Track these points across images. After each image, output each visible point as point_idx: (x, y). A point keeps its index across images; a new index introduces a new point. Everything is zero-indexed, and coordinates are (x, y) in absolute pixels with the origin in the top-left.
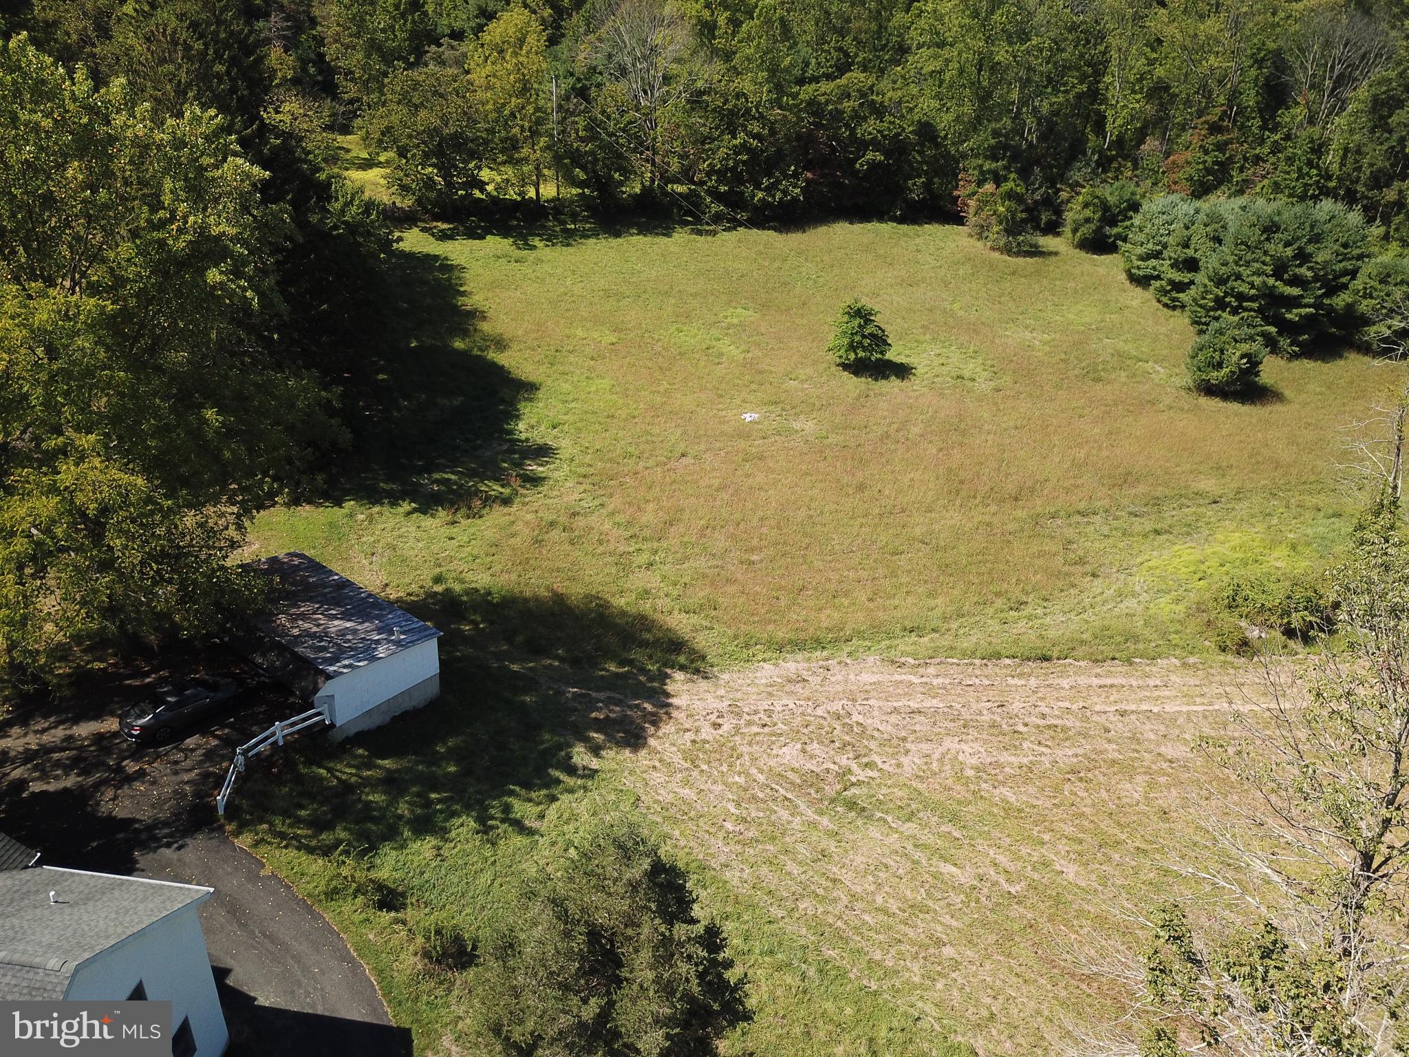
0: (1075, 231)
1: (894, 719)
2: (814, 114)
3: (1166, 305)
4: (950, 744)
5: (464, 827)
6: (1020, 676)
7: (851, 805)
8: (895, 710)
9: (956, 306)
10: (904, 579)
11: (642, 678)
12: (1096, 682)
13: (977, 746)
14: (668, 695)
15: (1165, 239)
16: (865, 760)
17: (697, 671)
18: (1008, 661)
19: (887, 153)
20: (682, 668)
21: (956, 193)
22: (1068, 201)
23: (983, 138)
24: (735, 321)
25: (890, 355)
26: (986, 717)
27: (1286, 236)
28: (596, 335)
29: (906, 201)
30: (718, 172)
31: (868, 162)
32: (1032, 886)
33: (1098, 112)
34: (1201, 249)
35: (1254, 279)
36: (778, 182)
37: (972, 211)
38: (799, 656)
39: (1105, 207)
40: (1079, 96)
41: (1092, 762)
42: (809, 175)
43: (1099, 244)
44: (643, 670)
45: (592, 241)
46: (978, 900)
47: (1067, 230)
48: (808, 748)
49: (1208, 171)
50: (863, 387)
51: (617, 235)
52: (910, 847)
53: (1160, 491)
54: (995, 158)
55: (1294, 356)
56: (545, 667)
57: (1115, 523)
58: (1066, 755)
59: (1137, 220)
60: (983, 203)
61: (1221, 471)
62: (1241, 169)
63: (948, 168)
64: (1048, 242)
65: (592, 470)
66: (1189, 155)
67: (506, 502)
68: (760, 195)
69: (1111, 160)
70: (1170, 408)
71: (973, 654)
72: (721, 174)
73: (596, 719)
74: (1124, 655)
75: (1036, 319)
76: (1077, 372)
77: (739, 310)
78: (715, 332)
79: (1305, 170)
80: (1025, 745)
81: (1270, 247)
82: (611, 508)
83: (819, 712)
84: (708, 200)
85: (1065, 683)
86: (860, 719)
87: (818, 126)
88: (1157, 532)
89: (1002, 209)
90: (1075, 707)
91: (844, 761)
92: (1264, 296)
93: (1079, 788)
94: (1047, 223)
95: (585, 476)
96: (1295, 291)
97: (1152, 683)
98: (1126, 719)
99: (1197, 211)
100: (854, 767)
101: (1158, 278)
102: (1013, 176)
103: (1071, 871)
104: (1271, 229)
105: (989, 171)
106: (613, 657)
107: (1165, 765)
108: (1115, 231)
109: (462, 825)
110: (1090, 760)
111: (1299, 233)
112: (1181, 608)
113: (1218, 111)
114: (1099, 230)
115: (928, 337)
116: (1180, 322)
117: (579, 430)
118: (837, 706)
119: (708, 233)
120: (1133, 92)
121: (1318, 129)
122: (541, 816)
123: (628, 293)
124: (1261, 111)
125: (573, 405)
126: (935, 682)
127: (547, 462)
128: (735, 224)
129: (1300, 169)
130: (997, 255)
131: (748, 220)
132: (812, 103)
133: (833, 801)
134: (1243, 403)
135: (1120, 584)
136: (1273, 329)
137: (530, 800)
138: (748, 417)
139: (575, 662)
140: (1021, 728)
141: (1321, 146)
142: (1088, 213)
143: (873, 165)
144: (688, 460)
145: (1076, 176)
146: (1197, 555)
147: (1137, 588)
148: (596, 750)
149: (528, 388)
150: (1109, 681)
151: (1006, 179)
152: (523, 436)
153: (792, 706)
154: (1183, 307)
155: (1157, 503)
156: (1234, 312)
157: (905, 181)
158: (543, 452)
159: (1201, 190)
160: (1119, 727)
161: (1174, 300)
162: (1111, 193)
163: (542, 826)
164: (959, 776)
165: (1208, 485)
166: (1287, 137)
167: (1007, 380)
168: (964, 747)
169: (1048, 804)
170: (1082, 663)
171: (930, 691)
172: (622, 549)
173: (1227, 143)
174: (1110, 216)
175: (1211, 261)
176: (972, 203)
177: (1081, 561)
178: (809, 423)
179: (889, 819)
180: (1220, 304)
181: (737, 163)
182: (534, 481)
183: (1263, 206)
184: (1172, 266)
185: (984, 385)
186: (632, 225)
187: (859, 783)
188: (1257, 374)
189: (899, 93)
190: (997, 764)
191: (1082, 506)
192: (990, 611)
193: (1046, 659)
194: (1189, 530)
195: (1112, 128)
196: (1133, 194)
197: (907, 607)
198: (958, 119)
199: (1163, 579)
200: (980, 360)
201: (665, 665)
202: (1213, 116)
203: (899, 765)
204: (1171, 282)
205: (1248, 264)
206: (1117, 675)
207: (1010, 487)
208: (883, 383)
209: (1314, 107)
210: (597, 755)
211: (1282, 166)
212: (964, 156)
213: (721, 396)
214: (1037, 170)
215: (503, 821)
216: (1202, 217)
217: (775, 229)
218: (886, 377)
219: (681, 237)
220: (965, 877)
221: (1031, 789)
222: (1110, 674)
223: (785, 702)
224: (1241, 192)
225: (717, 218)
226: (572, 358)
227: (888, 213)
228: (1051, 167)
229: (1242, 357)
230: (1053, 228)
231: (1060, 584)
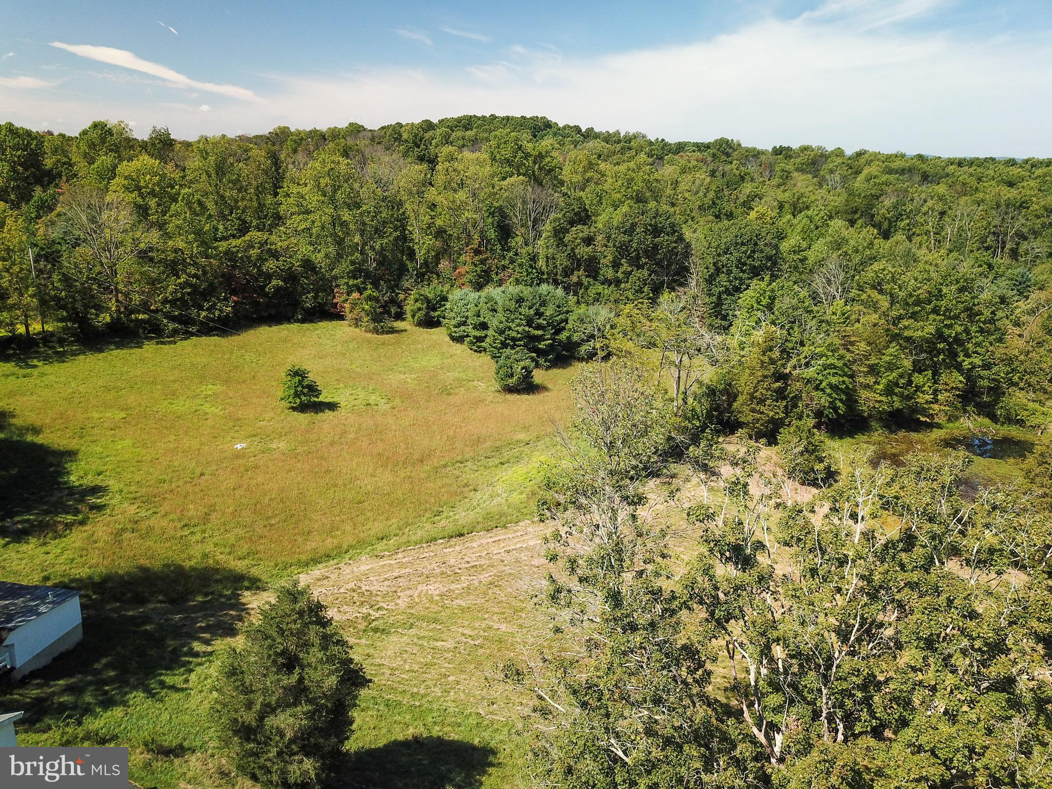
0: (413, 316)
1: (386, 583)
2: (230, 260)
3: (476, 351)
4: (422, 588)
5: (137, 697)
6: (450, 546)
7: (376, 630)
8: (386, 579)
9: (353, 367)
10: (369, 514)
11: (223, 600)
12: (490, 540)
13: (437, 585)
14: (244, 604)
15: (466, 314)
16: (377, 607)
17: (258, 588)
18: (441, 541)
19: (284, 280)
20: (248, 589)
21: (335, 301)
22: (405, 300)
23: (344, 266)
24: (210, 393)
25: (321, 398)
26: (438, 571)
27: (528, 304)
28: (108, 415)
29: (303, 309)
30: (170, 302)
31: (274, 287)
32: (485, 638)
33: (409, 248)
34: (486, 316)
35: (518, 329)
36: (215, 304)
37: (347, 310)
38: (320, 566)
39: (428, 301)
40: (396, 239)
41: (500, 577)
42: (235, 298)
43: (430, 323)
44: (221, 596)
45: (81, 357)
46: (460, 653)
47: (408, 315)
48: (341, 609)
49: (480, 276)
50: (309, 418)
51: (101, 351)
52: (415, 640)
53: (498, 444)
54: (355, 278)
55: (548, 368)
56: (153, 609)
57: (479, 464)
58: (485, 577)
59: (448, 305)
60: (354, 305)
61: (526, 428)
62: (497, 274)
63: (326, 286)
64: (399, 325)
65: (139, 494)
66: (467, 268)
67: (82, 523)
68: (204, 314)
69: (423, 275)
70: (492, 402)
71: (421, 542)
72: (173, 303)
73: (200, 627)
74: (502, 524)
75: (405, 367)
76: (436, 391)
77: (210, 386)
78: (198, 401)
79: (530, 270)
80: (462, 578)
81: (522, 310)
82: (163, 513)
83: (342, 590)
84: (165, 321)
85: (475, 545)
86: (367, 588)
87: (234, 267)
88: (502, 464)
89: (367, 307)
90: (483, 554)
91: (364, 610)
92: (526, 337)
93: (496, 590)
94: (395, 314)
95: (135, 499)
96: (540, 332)
97: (519, 534)
98: (511, 554)
99: (480, 297)
100: (372, 612)
101: (467, 336)
102: (369, 286)
103: (503, 627)
104: (520, 300)
105: (353, 285)
106: (199, 592)
107: (535, 570)
108: (437, 314)
109: (135, 697)
110: (498, 576)
111: (534, 301)
112: (524, 496)
113: (476, 242)
114: (427, 314)
115: (341, 385)
116: (485, 358)
117: (119, 473)
118: (352, 585)
119: (170, 343)
120: (427, 235)
121: (530, 247)
122: (187, 681)
123: (123, 386)
124: (499, 240)
125: (107, 459)
126: (404, 560)
127: (103, 496)
128: (188, 335)
129: (527, 270)
130: (369, 335)
131: (198, 331)
132: (227, 253)
133: (364, 631)
134: (528, 394)
135: (490, 492)
136: (534, 355)
137: (175, 675)
138: (239, 446)
139: (172, 601)
140: (458, 571)
141: (534, 257)
142: (418, 305)
143: (278, 289)
144: (207, 477)
145: (406, 285)
146: (525, 470)
147: (499, 492)
148: (207, 642)
149: (71, 454)
150: (497, 539)
151: (365, 289)
152: (77, 484)
153: (324, 591)
154: (485, 350)
155: (498, 449)
156: (513, 348)
157: (300, 296)
158: (96, 490)
159: (479, 287)
160: (508, 558)
161: (479, 347)
162: (429, 292)
163: (191, 685)
164: (431, 600)
165: (522, 436)
166: (516, 254)
167: (397, 402)
168: (429, 587)
169: (483, 601)
170: (481, 533)
171: (402, 565)
172: (179, 535)
173: (486, 259)
174: (432, 306)
175: (494, 323)
176: (347, 305)
177: (466, 485)
178: (282, 444)
179: (400, 630)
180: (504, 345)
181: (183, 294)
182: (99, 508)
183: (513, 289)
184: (473, 328)
185: (384, 406)
186: (111, 343)
187: (376, 619)
188: (532, 377)
189: (286, 243)
190: (450, 591)
191: (459, 458)
192: (424, 519)
193: (461, 535)
194: (518, 459)
195: (420, 255)
196: (442, 291)
197: (376, 528)
198: (327, 256)
199: (512, 485)
200: (378, 394)
201: (236, 589)
202: (475, 243)
203: (396, 605)
204: (475, 337)
205: (513, 321)
206: (500, 534)
207: (416, 456)
208: (321, 414)
209: (526, 236)
210: (210, 645)
211: (517, 269)
212: (336, 278)
213: (215, 437)
214: (382, 282)
215: (162, 689)
216: (482, 300)
217: (218, 335)
218: (323, 411)
219: (149, 348)
220: (450, 644)
221: (472, 597)
222: (496, 535)
223: (320, 590)
224: (500, 285)
225: (175, 332)
226: (96, 431)
227: (293, 318)
228: (390, 281)
229: (522, 369)
230: (400, 316)
231: (458, 498)
